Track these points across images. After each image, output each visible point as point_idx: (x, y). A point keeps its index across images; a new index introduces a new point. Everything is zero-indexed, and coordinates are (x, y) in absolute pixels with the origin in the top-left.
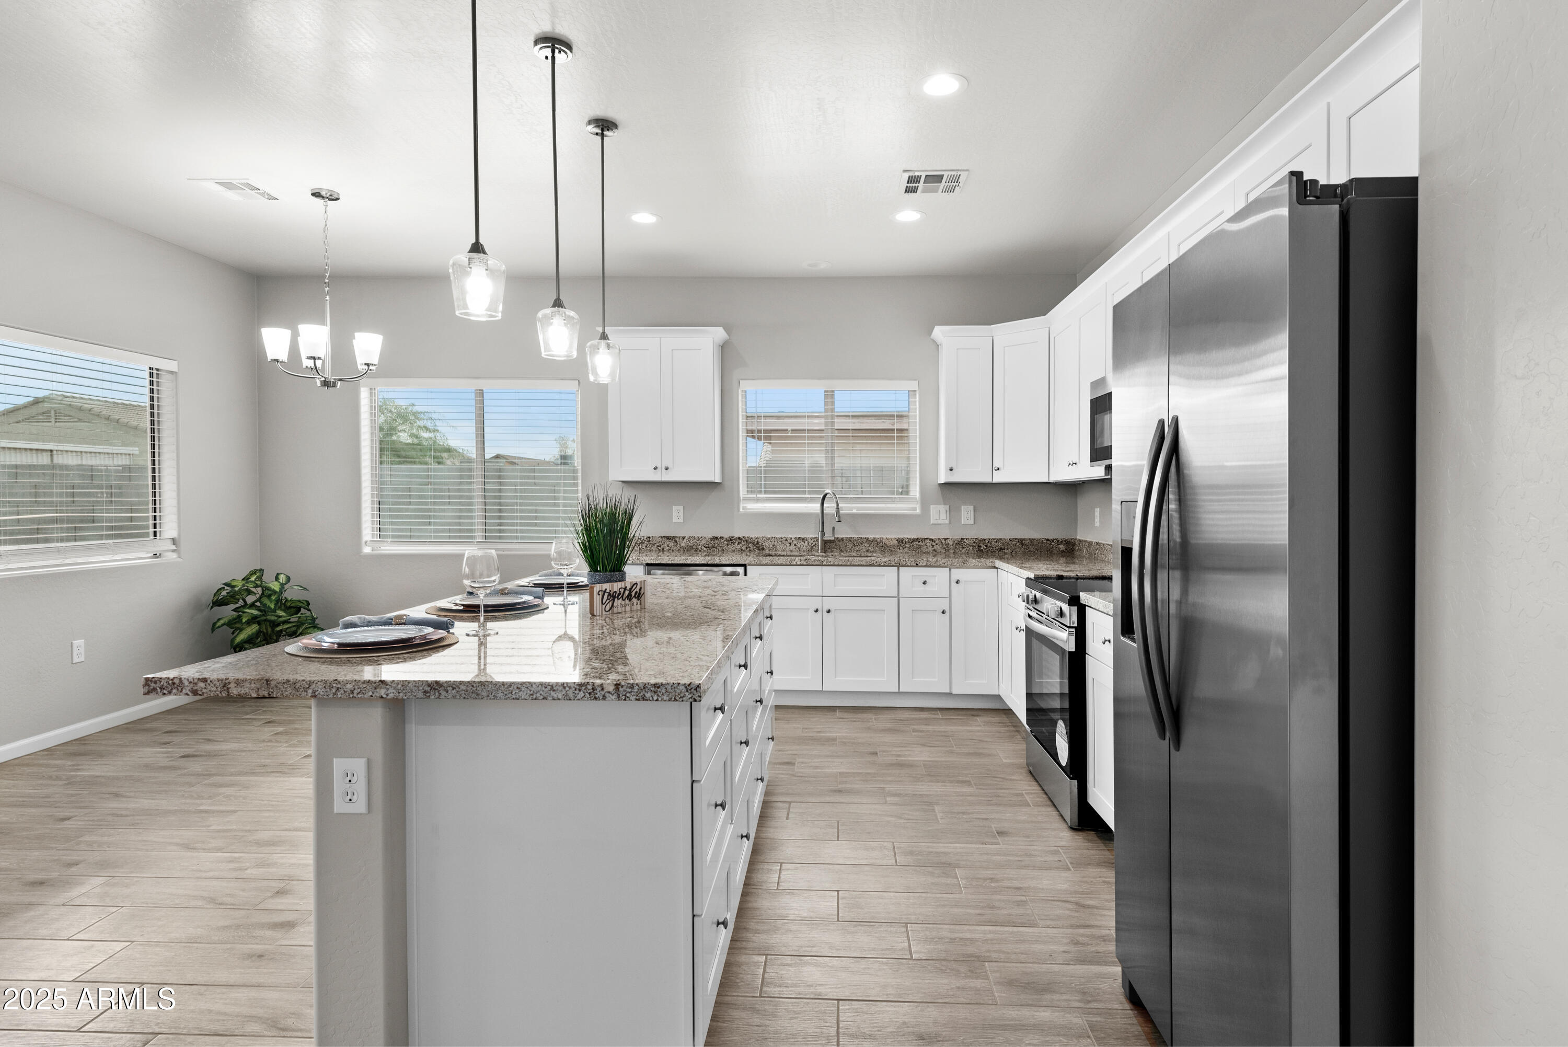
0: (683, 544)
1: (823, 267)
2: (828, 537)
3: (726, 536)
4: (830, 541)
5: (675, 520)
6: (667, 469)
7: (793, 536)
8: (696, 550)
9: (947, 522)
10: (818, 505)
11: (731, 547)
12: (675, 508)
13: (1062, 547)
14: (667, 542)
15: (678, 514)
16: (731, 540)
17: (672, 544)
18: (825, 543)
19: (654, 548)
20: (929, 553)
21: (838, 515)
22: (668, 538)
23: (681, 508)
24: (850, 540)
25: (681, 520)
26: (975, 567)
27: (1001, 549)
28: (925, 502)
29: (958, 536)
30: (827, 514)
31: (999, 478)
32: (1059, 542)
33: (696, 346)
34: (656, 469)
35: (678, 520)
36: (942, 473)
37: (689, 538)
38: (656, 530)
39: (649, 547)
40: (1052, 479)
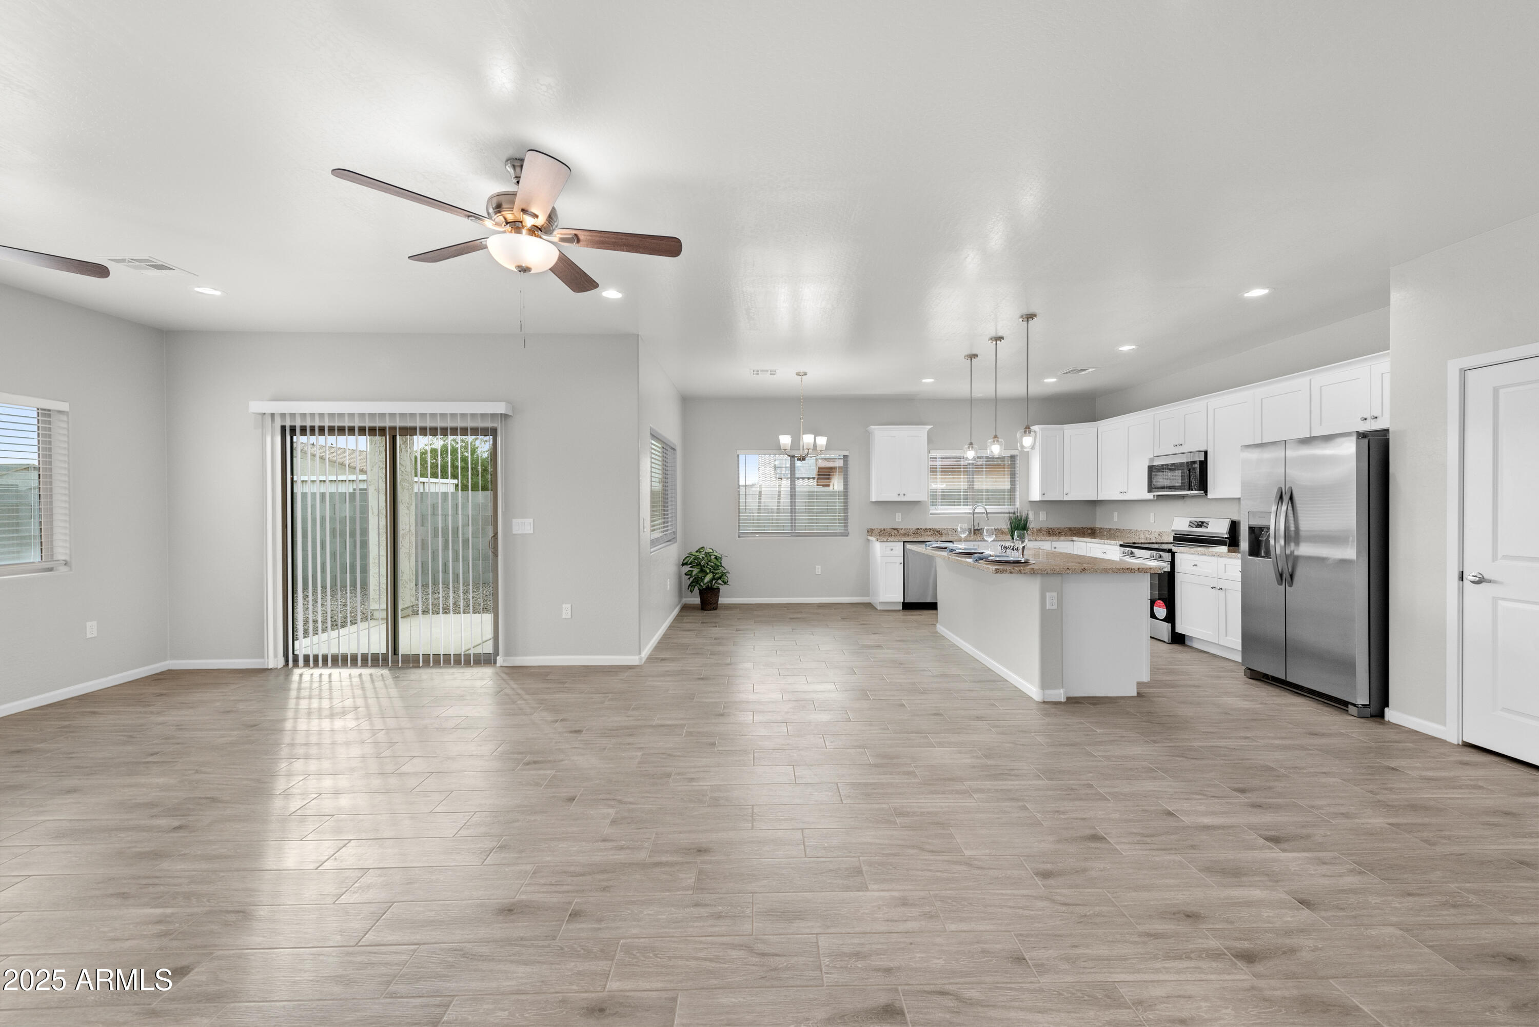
0: (902, 532)
2: (976, 528)
3: (924, 528)
5: (897, 520)
6: (904, 495)
8: (905, 535)
9: (1033, 519)
11: (926, 533)
12: (897, 514)
13: (1089, 531)
14: (894, 531)
15: (899, 517)
16: (926, 530)
17: (896, 532)
18: (975, 530)
19: (887, 534)
22: (894, 529)
23: (900, 514)
24: (983, 529)
25: (900, 520)
27: (1060, 533)
31: (1066, 498)
32: (1088, 529)
33: (921, 433)
34: (899, 495)
35: (899, 520)
36: (1036, 496)
37: (905, 529)
38: (888, 525)
39: (885, 534)
40: (1099, 499)
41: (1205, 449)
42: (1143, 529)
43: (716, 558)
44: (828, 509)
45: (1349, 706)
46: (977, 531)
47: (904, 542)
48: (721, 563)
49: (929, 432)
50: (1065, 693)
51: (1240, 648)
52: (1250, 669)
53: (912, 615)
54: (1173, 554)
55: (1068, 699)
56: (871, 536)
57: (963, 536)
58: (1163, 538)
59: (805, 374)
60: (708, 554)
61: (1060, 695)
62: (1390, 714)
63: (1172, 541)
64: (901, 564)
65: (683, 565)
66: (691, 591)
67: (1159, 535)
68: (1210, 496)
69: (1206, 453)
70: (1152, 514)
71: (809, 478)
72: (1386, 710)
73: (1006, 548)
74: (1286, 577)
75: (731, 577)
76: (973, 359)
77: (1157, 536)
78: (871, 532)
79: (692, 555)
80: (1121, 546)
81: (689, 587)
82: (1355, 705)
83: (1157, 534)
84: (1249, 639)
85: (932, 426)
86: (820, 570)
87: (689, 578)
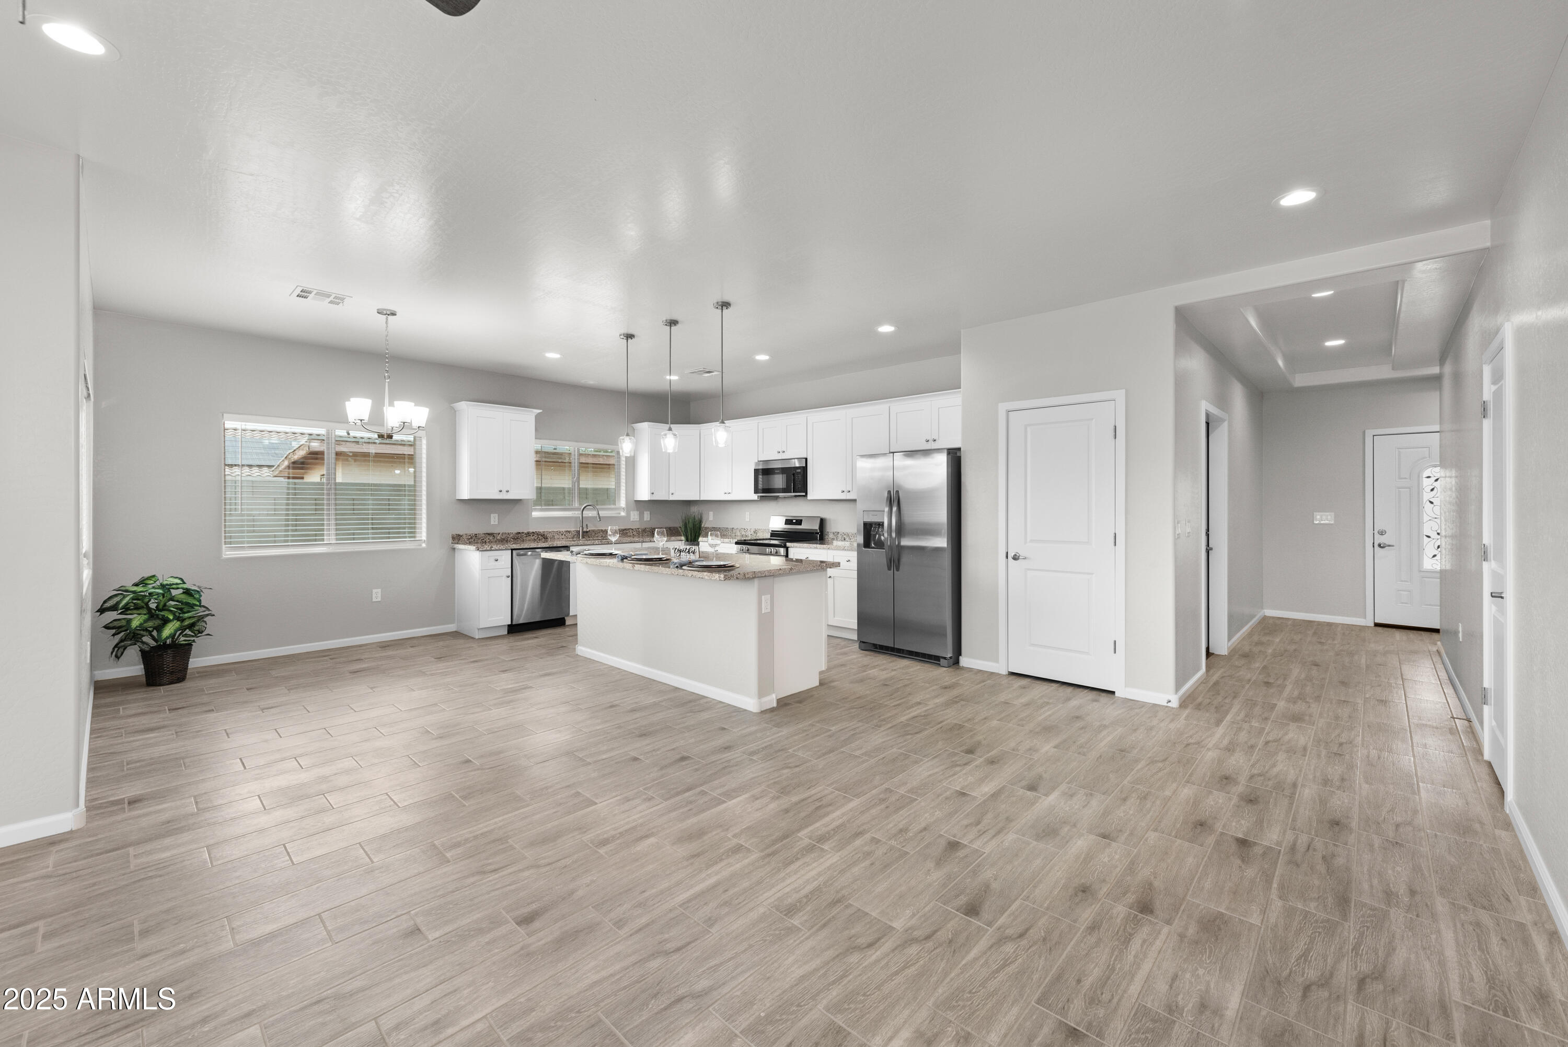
0: (499, 538)
1: (591, 382)
2: (585, 530)
3: (525, 532)
4: (587, 532)
5: (492, 523)
6: (508, 491)
7: (564, 530)
8: (507, 541)
9: (638, 520)
10: (580, 512)
11: (528, 538)
12: (493, 515)
14: (488, 537)
15: (494, 519)
16: (528, 534)
17: (491, 538)
18: (583, 532)
19: (480, 541)
20: (630, 536)
21: (600, 518)
22: (489, 534)
23: (497, 515)
24: (593, 531)
25: (497, 523)
26: (674, 541)
28: (628, 509)
29: (643, 527)
30: (586, 517)
31: (672, 498)
33: (525, 419)
34: (501, 491)
35: (494, 522)
36: (643, 494)
37: (503, 533)
38: (480, 529)
39: (483, 540)
40: (701, 499)
41: (805, 456)
42: (739, 527)
43: (187, 592)
44: (354, 510)
45: (941, 660)
46: (585, 534)
47: (512, 550)
48: (200, 601)
49: (538, 417)
50: (776, 697)
51: (856, 627)
52: (864, 642)
53: (528, 639)
54: (787, 549)
55: (779, 701)
56: (458, 543)
57: (613, 539)
58: (758, 534)
59: (393, 314)
60: (166, 588)
61: (771, 701)
62: (964, 661)
63: (769, 537)
64: (508, 577)
65: (102, 611)
66: (117, 657)
67: (754, 532)
68: (809, 497)
69: (806, 459)
70: (747, 513)
71: (260, 466)
72: (960, 657)
73: (680, 551)
74: (894, 562)
75: (211, 624)
76: (630, 340)
77: (752, 533)
78: (457, 538)
79: (127, 591)
80: (737, 543)
81: (114, 649)
82: (945, 658)
83: (752, 531)
84: (864, 619)
85: (541, 411)
86: (379, 595)
87: (114, 635)
